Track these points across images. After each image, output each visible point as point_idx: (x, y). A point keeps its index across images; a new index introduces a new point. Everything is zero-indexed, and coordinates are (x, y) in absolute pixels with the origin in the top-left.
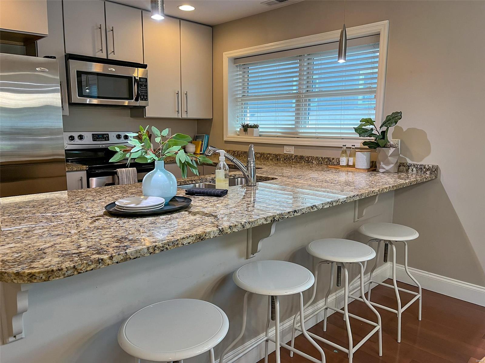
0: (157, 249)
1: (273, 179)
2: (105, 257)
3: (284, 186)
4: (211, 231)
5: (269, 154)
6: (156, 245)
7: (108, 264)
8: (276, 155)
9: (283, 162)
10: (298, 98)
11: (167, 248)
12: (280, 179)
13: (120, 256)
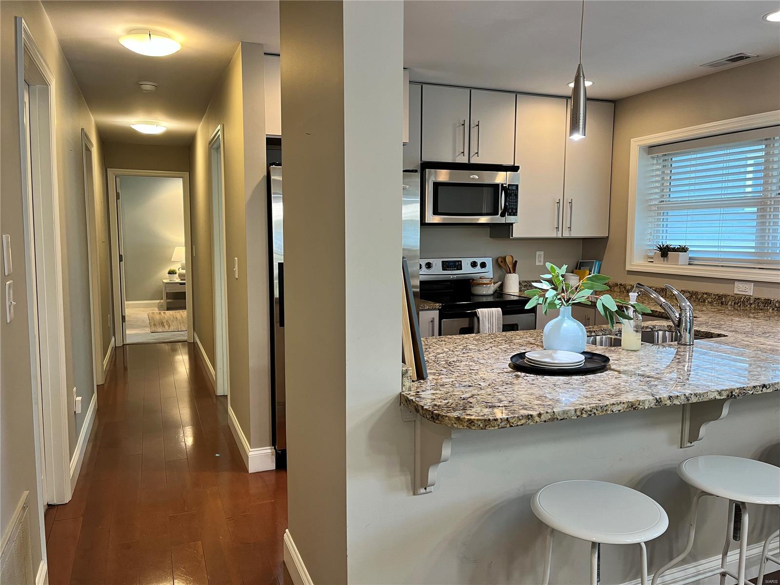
0: (585, 413)
1: (719, 335)
2: (534, 413)
3: (741, 348)
4: (646, 400)
5: (706, 294)
6: (584, 408)
7: (537, 422)
8: (720, 297)
9: (733, 309)
10: (761, 205)
11: (595, 413)
12: (731, 337)
13: (548, 414)
